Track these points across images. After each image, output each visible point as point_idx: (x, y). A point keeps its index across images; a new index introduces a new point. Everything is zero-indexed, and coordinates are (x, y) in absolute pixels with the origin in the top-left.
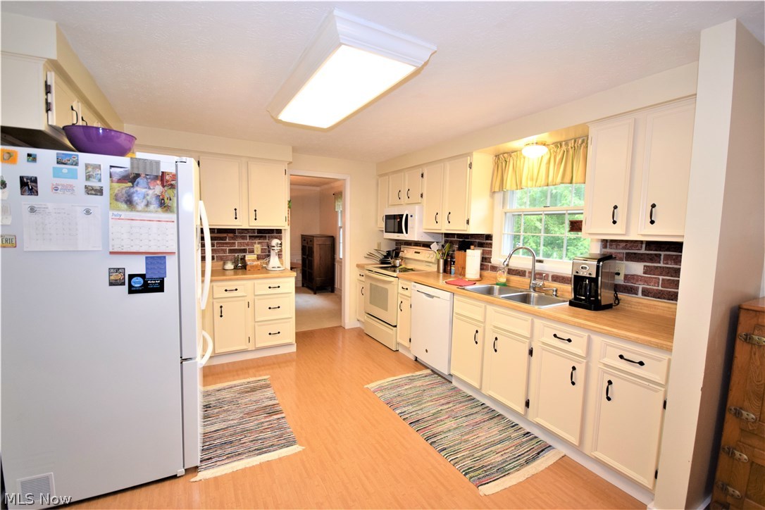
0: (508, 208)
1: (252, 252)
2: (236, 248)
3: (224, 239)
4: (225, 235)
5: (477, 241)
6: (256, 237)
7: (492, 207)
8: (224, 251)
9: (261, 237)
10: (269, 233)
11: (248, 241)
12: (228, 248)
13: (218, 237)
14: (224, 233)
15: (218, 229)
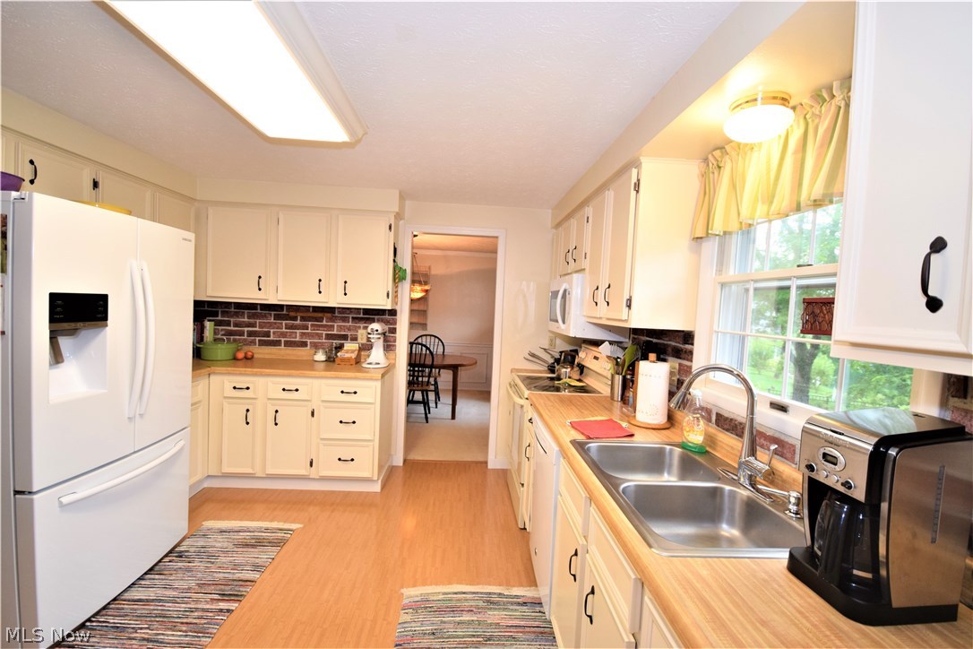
0: (731, 272)
1: (355, 339)
2: (335, 332)
3: (320, 320)
4: (320, 315)
5: (674, 344)
6: (361, 319)
7: (696, 273)
8: (320, 336)
9: (368, 319)
10: (378, 315)
11: (350, 324)
12: (324, 332)
13: (312, 317)
14: (321, 312)
15: (314, 307)
